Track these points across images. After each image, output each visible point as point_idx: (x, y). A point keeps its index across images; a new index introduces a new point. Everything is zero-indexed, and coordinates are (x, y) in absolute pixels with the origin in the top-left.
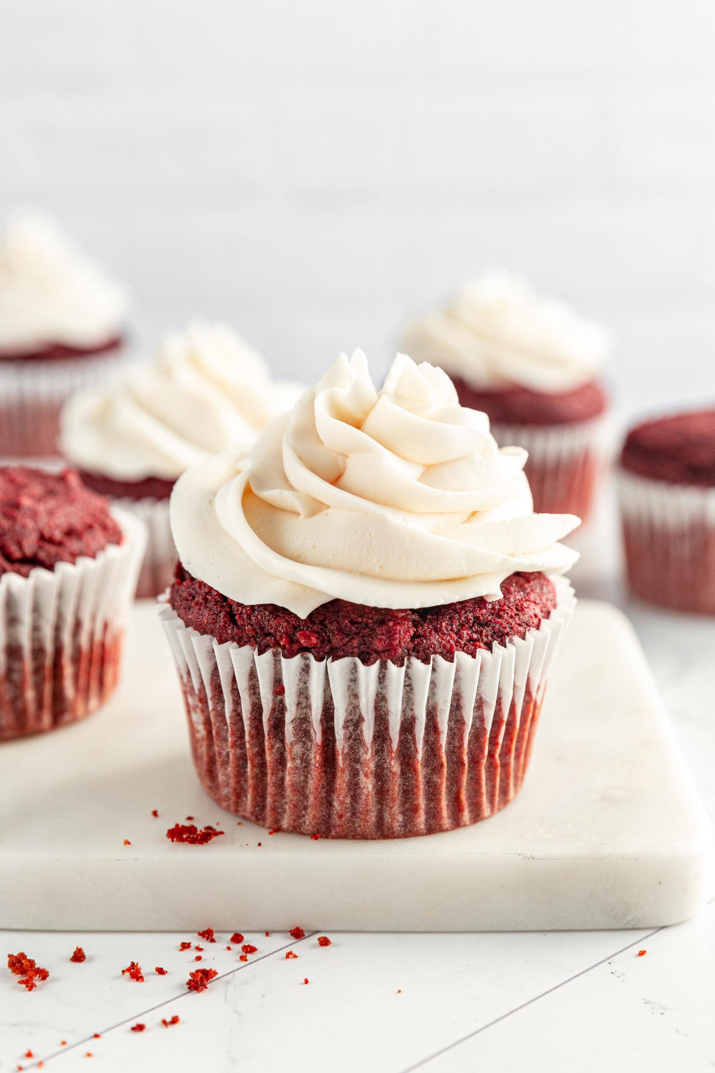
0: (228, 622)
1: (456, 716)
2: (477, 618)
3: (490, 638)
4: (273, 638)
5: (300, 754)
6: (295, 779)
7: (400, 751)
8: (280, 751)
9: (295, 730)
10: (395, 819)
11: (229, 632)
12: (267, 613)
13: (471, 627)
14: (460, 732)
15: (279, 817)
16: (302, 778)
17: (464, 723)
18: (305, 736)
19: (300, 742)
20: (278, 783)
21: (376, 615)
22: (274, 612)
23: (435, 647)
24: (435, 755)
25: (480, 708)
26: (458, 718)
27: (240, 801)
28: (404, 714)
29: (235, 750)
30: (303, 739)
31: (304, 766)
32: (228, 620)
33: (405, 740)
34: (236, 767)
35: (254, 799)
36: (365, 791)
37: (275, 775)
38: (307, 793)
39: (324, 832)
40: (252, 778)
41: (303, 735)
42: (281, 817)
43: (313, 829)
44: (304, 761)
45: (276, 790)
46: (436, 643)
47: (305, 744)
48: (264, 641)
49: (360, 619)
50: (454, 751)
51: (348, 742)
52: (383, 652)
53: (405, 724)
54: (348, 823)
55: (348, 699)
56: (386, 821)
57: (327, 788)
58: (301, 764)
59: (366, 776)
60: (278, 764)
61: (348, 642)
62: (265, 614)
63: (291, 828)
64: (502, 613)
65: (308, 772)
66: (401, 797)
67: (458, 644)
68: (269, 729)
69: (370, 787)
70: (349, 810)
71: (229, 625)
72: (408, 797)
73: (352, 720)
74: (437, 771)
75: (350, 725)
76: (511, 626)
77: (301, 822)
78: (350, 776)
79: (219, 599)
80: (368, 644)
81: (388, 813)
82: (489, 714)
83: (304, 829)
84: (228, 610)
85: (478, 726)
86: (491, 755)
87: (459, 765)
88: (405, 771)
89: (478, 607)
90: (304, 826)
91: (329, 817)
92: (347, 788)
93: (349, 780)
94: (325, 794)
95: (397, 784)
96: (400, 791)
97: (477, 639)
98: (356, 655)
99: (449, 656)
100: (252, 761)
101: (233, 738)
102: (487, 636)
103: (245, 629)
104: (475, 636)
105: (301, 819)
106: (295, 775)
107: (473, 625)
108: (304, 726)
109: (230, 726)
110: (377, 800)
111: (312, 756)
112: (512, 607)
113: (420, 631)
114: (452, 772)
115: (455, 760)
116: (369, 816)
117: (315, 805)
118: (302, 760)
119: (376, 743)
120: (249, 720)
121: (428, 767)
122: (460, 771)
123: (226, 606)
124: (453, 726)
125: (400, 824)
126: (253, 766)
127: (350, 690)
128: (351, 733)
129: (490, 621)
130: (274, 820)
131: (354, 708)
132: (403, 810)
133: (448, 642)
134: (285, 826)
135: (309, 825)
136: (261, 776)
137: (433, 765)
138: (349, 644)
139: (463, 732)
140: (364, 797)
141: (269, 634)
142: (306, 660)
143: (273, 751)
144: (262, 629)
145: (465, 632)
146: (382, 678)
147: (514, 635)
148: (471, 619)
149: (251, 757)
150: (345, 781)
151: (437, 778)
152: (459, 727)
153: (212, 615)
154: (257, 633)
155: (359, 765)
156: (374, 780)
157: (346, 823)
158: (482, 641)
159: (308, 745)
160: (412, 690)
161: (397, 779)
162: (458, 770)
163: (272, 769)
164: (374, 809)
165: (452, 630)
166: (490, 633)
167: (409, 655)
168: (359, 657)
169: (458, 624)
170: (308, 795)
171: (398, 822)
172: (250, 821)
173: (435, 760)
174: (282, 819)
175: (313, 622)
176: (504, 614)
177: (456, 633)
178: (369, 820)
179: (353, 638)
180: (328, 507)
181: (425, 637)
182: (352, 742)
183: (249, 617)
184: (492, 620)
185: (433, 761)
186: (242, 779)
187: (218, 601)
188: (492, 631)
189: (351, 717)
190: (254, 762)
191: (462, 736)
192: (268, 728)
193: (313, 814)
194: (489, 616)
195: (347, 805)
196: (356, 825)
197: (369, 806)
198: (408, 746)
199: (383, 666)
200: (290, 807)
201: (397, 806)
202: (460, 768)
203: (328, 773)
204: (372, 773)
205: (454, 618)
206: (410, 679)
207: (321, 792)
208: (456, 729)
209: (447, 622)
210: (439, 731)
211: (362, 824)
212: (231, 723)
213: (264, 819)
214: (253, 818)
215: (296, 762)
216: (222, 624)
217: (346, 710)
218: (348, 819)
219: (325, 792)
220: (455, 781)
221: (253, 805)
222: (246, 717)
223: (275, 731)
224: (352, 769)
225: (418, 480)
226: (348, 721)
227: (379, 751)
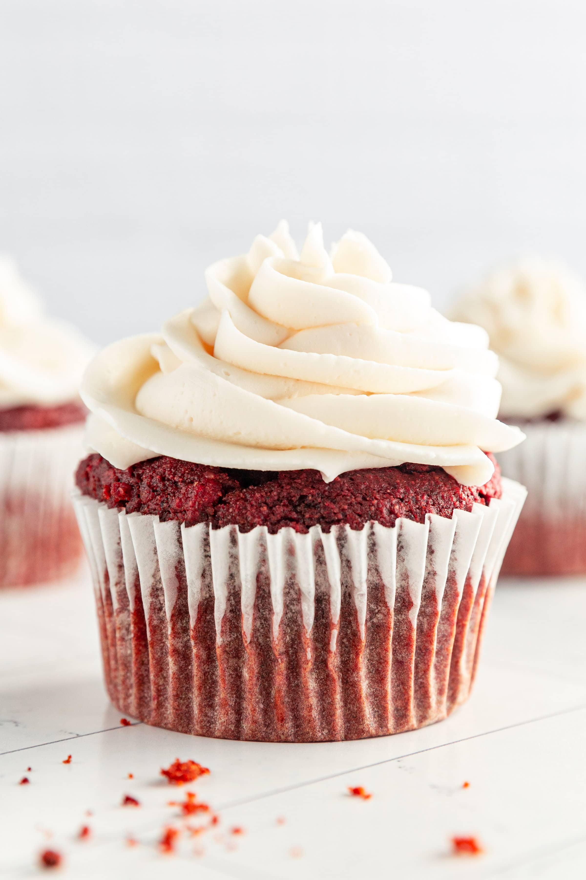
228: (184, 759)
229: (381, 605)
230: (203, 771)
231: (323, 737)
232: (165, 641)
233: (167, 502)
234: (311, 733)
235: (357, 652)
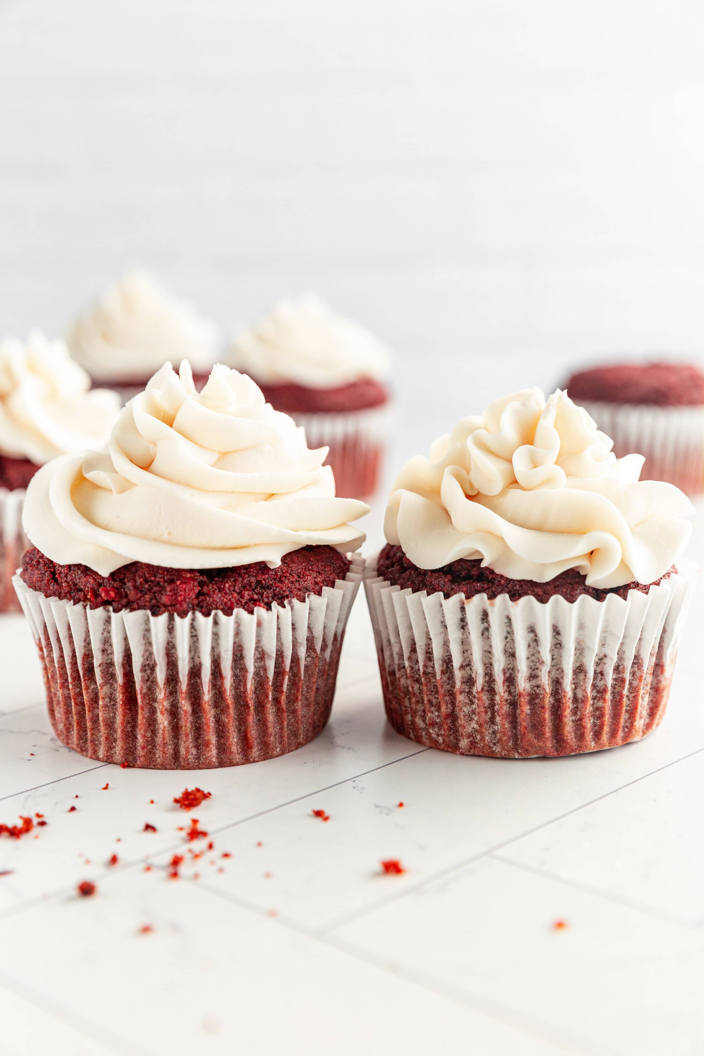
0: (51, 581)
1: (240, 665)
2: (259, 582)
3: (270, 599)
4: (83, 593)
5: (108, 694)
6: (105, 715)
7: (191, 693)
8: (95, 691)
9: (103, 673)
10: (189, 752)
11: (51, 588)
12: (80, 572)
13: (253, 590)
14: (244, 679)
15: (96, 748)
16: (112, 715)
17: (246, 671)
18: (112, 678)
19: (108, 684)
20: (95, 718)
21: (167, 575)
22: (85, 571)
23: (217, 604)
24: (222, 698)
25: (263, 659)
26: (243, 667)
27: (69, 735)
28: (193, 661)
29: (63, 690)
30: (111, 681)
31: (112, 705)
32: (50, 578)
33: (195, 683)
34: (65, 705)
35: (79, 733)
36: (161, 726)
37: (91, 712)
38: (116, 727)
39: (132, 762)
40: (76, 714)
41: (110, 678)
42: (98, 749)
43: (122, 759)
44: (112, 700)
45: (93, 725)
46: (218, 600)
47: (112, 685)
48: (77, 595)
49: (153, 578)
50: (240, 696)
51: (146, 683)
52: (171, 606)
53: (194, 669)
54: (150, 754)
55: (144, 647)
56: (182, 753)
57: (133, 724)
58: (110, 702)
59: (162, 713)
60: (94, 702)
61: (141, 597)
62: (78, 573)
63: (105, 758)
64: (283, 579)
65: (116, 709)
66: (194, 733)
67: (239, 602)
68: (84, 672)
69: (166, 723)
70: (150, 743)
71: (51, 583)
72: (200, 733)
73: (149, 665)
74: (224, 712)
75: (147, 669)
76: (290, 590)
77: (112, 752)
78: (150, 713)
79: (48, 562)
80: (158, 598)
81: (183, 746)
82: (271, 665)
83: (115, 759)
84: (52, 570)
85: (262, 675)
86: (277, 701)
87: (245, 707)
88: (197, 711)
89: (262, 573)
90: (115, 756)
91: (135, 749)
92: (147, 724)
93: (148, 717)
94: (131, 728)
95: (188, 721)
96: (193, 727)
97: (258, 599)
98: (147, 607)
99: (228, 612)
100: (75, 699)
101: (61, 680)
102: (268, 597)
103: (62, 586)
104: (256, 597)
105: (113, 750)
106: (105, 712)
107: (256, 588)
108: (111, 670)
109: (58, 670)
110: (174, 735)
111: (118, 694)
112: (294, 574)
113: (205, 589)
114: (241, 714)
115: (242, 703)
116: (166, 748)
117: (122, 738)
118: (110, 698)
119: (169, 686)
120: (70, 664)
121: (217, 708)
122: (246, 712)
123: (52, 567)
124: (238, 673)
125: (194, 756)
126: (76, 704)
127: (146, 638)
128: (148, 676)
129: (271, 585)
130: (93, 751)
131: (149, 655)
132: (196, 744)
133: (230, 600)
134: (101, 756)
135: (118, 755)
136: (81, 715)
137: (221, 707)
138: (142, 598)
139: (246, 679)
140: (161, 731)
141: (81, 590)
142: (108, 613)
143: (89, 691)
144: (75, 585)
145: (246, 593)
146: (171, 629)
147: (293, 598)
148: (253, 583)
149: (73, 696)
150: (145, 717)
151: (225, 718)
152: (243, 674)
153: (40, 574)
154: (71, 589)
155: (156, 704)
156: (170, 717)
157: (148, 753)
158: (263, 601)
159: (114, 686)
160: (198, 640)
161: (188, 717)
162: (245, 712)
163: (89, 707)
164: (171, 743)
165: (234, 590)
166: (270, 595)
167: (194, 610)
168: (151, 610)
169: (240, 585)
170: (117, 729)
171: (192, 754)
172: (77, 752)
173: (223, 702)
174: (99, 750)
175: (114, 580)
176: (285, 580)
177: (238, 594)
178: (167, 752)
179: (146, 594)
180: (136, 485)
181: (208, 594)
182: (150, 684)
183: (66, 576)
184: (274, 584)
185: (221, 703)
186: (70, 716)
187: (47, 563)
188: (273, 593)
189: (148, 662)
190: (77, 700)
191: (246, 682)
192: (82, 671)
193: (121, 745)
194: (271, 580)
195: (148, 738)
196: (157, 756)
197: (165, 740)
198: (198, 689)
199: (171, 619)
200: (103, 739)
201: (190, 740)
202: (247, 710)
203: (132, 710)
204: (168, 711)
205: (238, 580)
206: (196, 630)
207: (127, 726)
208: (241, 676)
209: (230, 583)
210: (223, 677)
211: (161, 755)
212: (59, 667)
213: (87, 750)
214: (79, 749)
215: (105, 700)
216: (46, 582)
217: (143, 656)
218: (150, 750)
219: (131, 727)
220: (242, 720)
221: (77, 738)
222: (68, 661)
223: (89, 674)
224: (151, 707)
225: (214, 465)
226: (145, 666)
227: (174, 692)
228: (191, 788)
229: (310, 651)
230: (206, 796)
231: (277, 754)
232: (152, 703)
233: (156, 599)
234: (270, 753)
235: (298, 688)
